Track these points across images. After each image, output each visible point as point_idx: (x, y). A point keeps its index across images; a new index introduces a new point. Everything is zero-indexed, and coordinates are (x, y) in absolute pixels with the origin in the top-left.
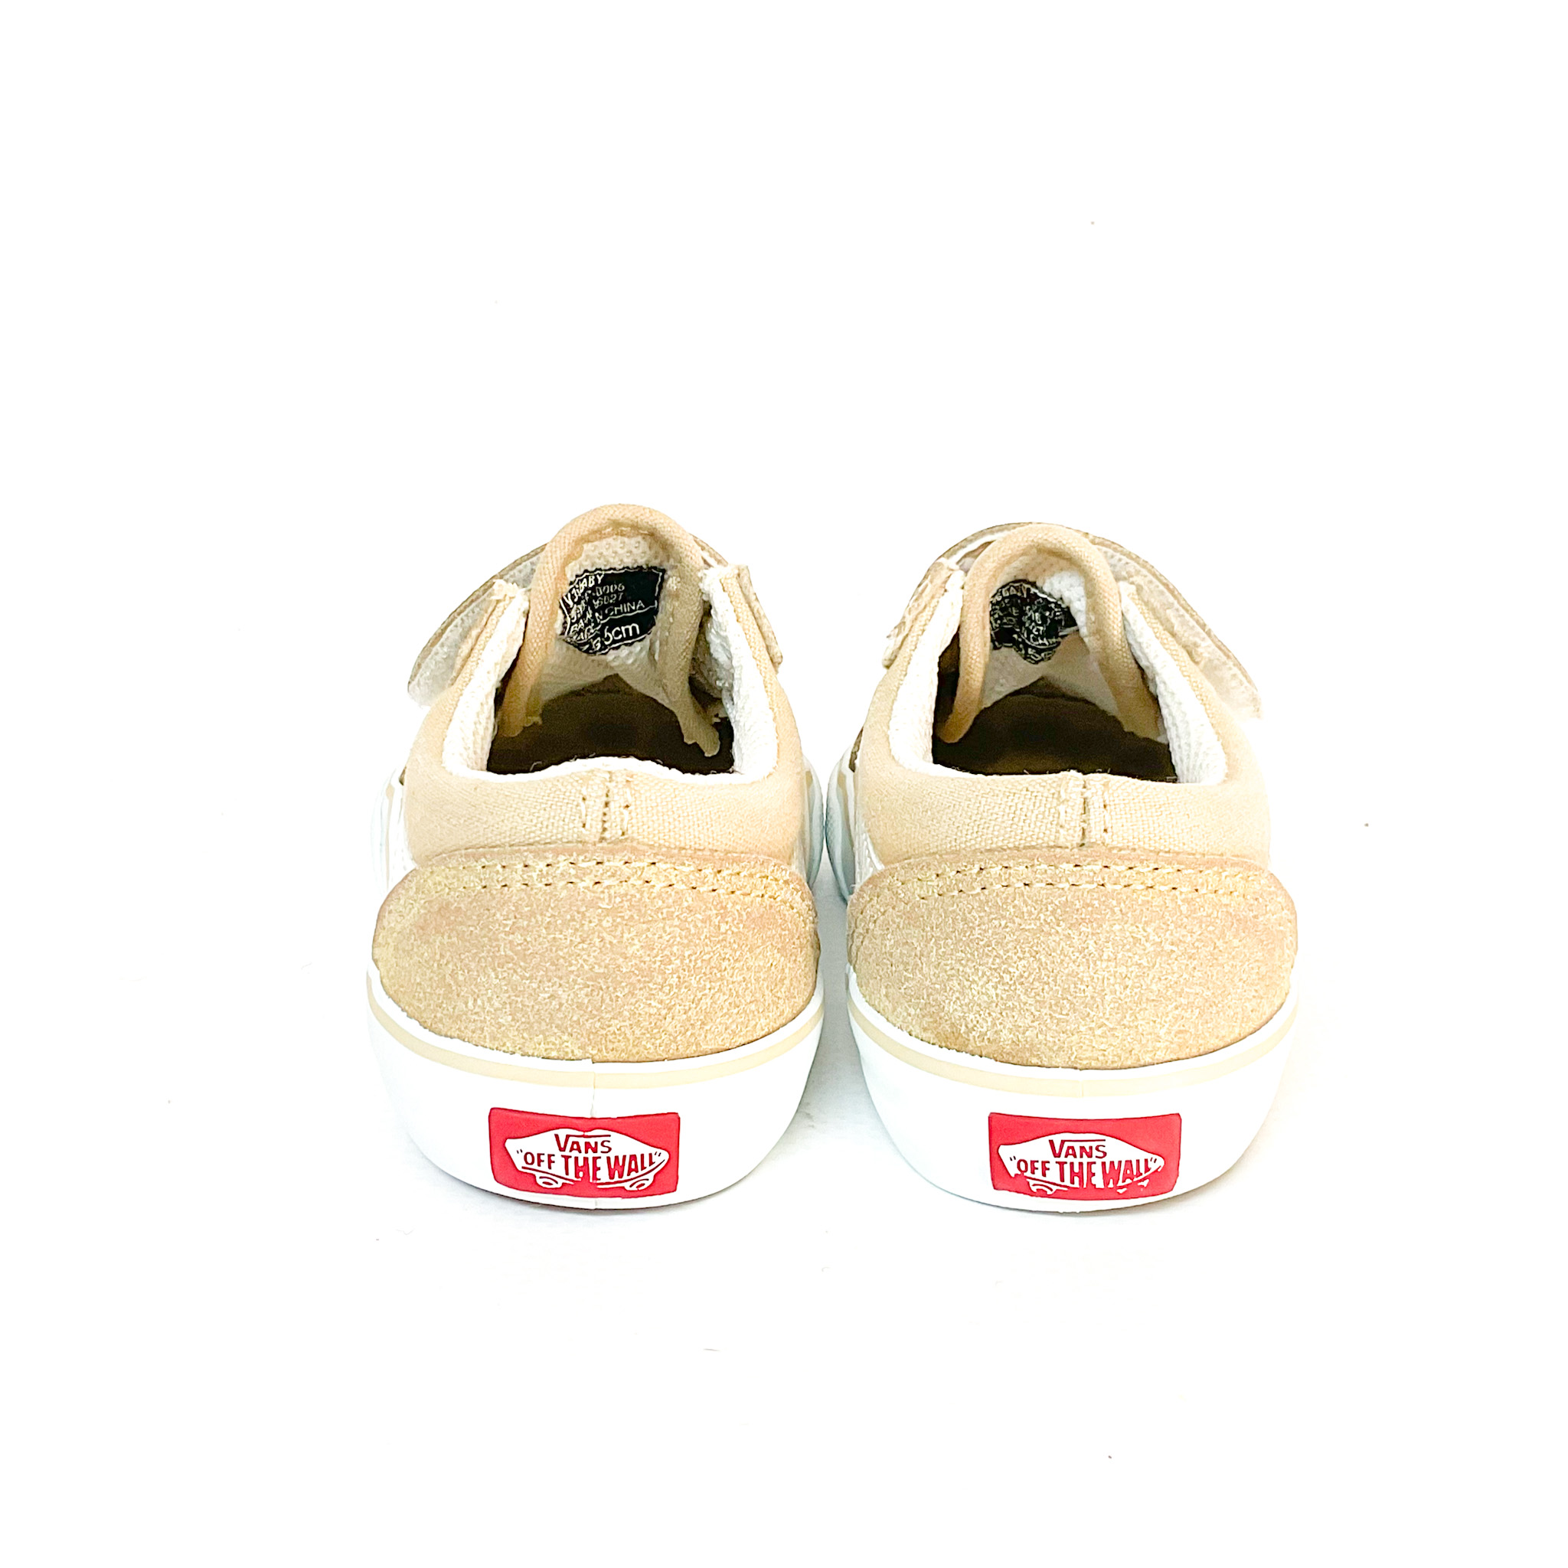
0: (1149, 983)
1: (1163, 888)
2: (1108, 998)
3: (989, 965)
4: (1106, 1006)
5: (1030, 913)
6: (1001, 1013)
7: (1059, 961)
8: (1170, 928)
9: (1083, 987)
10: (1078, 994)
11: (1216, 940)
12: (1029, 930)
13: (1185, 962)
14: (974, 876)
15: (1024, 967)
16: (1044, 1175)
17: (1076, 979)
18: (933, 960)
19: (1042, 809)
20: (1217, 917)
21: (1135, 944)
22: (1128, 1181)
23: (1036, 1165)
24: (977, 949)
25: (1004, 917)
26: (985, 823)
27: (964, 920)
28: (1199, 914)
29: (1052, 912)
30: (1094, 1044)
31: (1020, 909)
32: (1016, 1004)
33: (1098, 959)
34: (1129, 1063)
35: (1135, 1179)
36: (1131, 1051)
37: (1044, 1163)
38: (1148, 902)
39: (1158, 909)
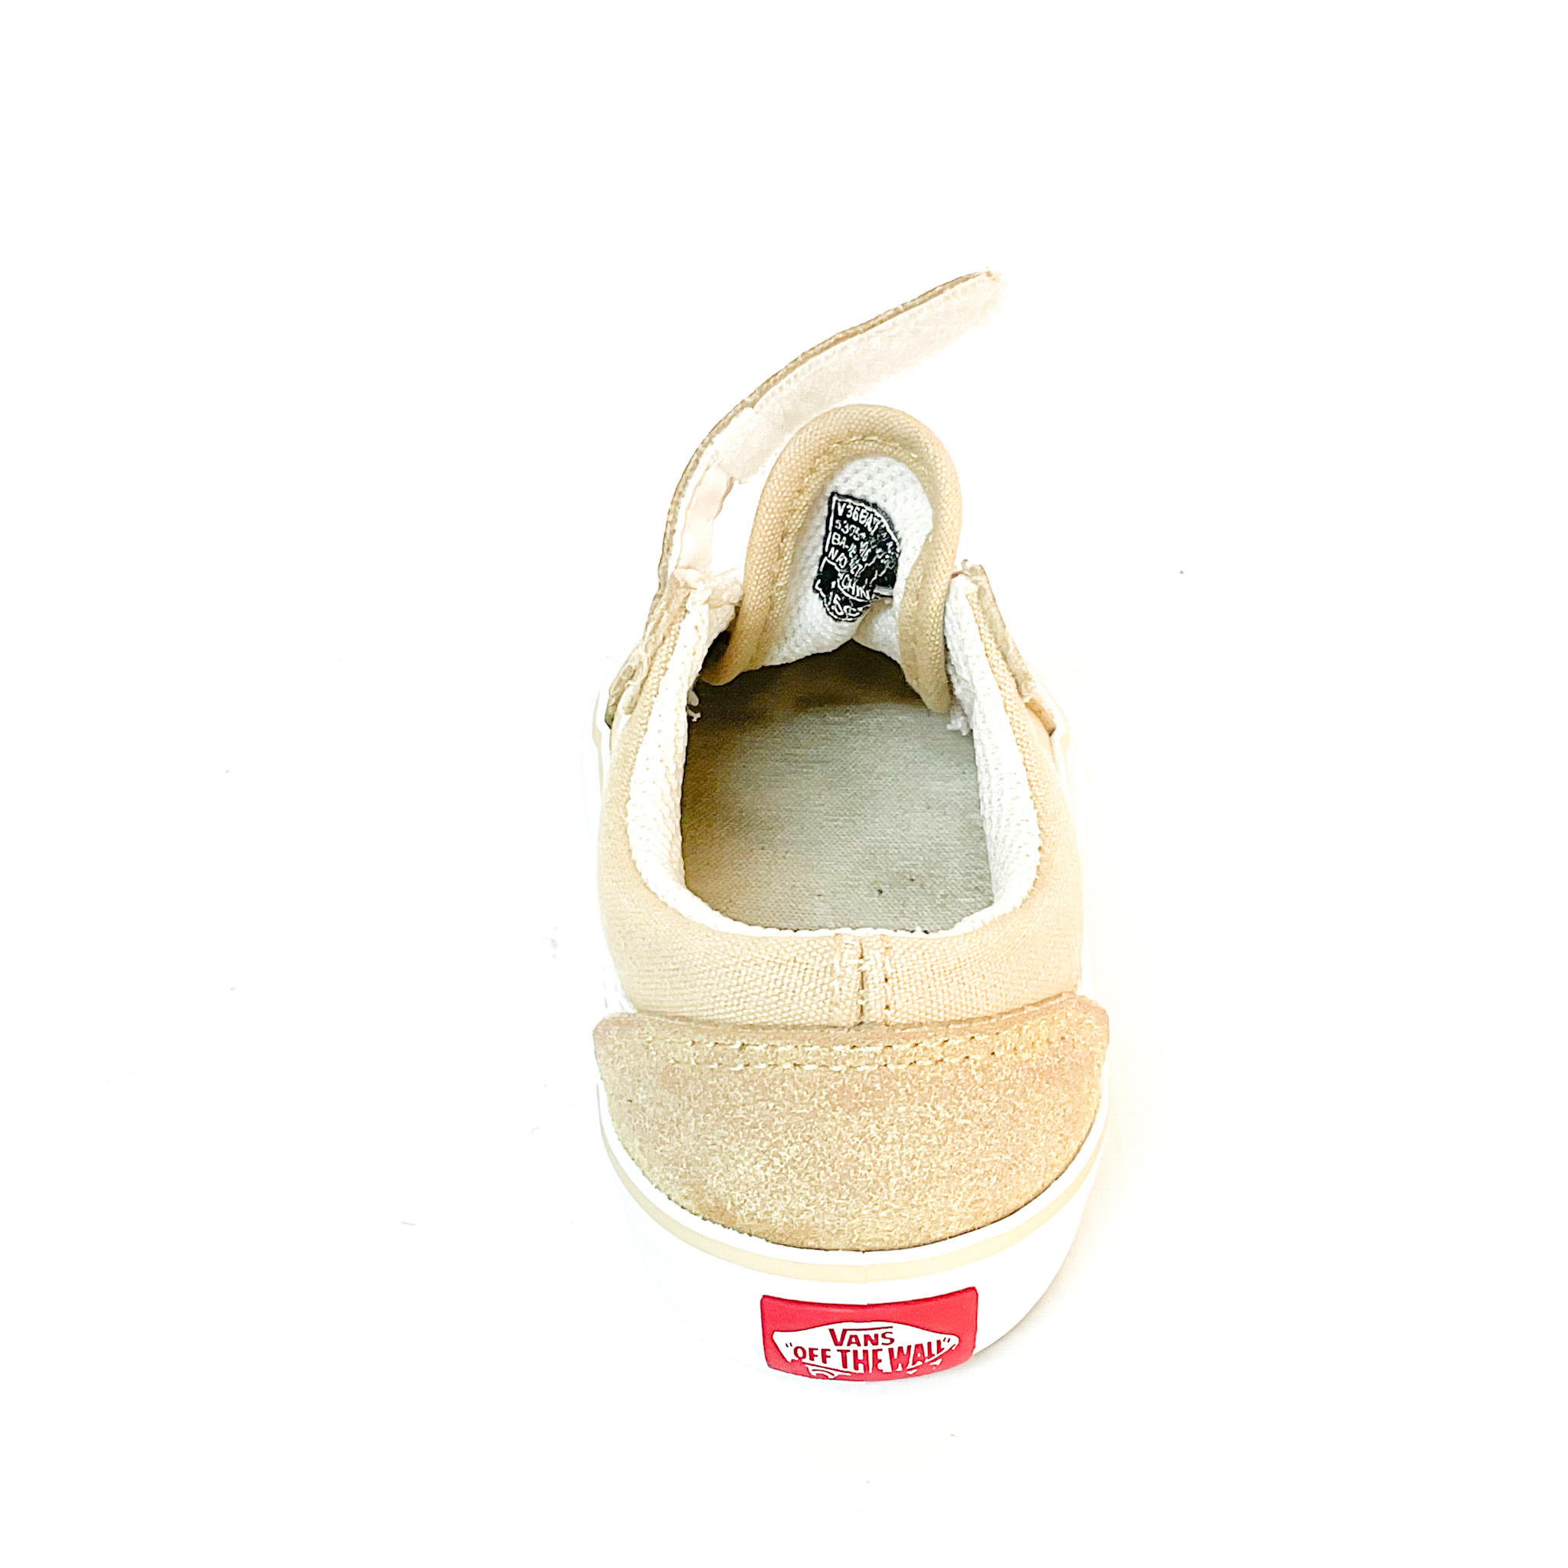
0: (939, 1160)
1: (954, 1061)
2: (893, 1181)
3: (757, 1147)
4: (891, 1189)
5: (802, 1098)
6: (771, 1195)
7: (836, 1146)
8: (963, 1102)
9: (864, 1172)
10: (859, 1179)
11: (1016, 1103)
12: (800, 1114)
13: (981, 1132)
14: (736, 1052)
15: (797, 1151)
16: (824, 1361)
17: (856, 1164)
18: (692, 1130)
19: (812, 985)
20: (1017, 1078)
21: (923, 1124)
22: (919, 1363)
23: (815, 1352)
24: (742, 1129)
25: (771, 1100)
26: (747, 996)
27: (727, 1097)
28: (997, 1080)
29: (827, 1096)
30: (878, 1226)
31: (789, 1092)
32: (789, 1187)
33: (880, 1143)
34: (918, 1241)
35: (927, 1361)
36: (920, 1229)
37: (824, 1351)
38: (937, 1078)
39: (949, 1084)
